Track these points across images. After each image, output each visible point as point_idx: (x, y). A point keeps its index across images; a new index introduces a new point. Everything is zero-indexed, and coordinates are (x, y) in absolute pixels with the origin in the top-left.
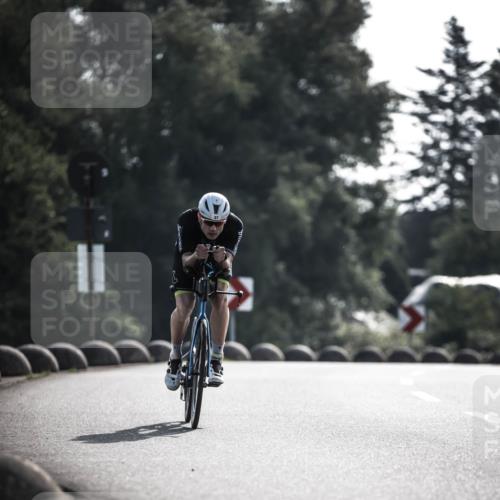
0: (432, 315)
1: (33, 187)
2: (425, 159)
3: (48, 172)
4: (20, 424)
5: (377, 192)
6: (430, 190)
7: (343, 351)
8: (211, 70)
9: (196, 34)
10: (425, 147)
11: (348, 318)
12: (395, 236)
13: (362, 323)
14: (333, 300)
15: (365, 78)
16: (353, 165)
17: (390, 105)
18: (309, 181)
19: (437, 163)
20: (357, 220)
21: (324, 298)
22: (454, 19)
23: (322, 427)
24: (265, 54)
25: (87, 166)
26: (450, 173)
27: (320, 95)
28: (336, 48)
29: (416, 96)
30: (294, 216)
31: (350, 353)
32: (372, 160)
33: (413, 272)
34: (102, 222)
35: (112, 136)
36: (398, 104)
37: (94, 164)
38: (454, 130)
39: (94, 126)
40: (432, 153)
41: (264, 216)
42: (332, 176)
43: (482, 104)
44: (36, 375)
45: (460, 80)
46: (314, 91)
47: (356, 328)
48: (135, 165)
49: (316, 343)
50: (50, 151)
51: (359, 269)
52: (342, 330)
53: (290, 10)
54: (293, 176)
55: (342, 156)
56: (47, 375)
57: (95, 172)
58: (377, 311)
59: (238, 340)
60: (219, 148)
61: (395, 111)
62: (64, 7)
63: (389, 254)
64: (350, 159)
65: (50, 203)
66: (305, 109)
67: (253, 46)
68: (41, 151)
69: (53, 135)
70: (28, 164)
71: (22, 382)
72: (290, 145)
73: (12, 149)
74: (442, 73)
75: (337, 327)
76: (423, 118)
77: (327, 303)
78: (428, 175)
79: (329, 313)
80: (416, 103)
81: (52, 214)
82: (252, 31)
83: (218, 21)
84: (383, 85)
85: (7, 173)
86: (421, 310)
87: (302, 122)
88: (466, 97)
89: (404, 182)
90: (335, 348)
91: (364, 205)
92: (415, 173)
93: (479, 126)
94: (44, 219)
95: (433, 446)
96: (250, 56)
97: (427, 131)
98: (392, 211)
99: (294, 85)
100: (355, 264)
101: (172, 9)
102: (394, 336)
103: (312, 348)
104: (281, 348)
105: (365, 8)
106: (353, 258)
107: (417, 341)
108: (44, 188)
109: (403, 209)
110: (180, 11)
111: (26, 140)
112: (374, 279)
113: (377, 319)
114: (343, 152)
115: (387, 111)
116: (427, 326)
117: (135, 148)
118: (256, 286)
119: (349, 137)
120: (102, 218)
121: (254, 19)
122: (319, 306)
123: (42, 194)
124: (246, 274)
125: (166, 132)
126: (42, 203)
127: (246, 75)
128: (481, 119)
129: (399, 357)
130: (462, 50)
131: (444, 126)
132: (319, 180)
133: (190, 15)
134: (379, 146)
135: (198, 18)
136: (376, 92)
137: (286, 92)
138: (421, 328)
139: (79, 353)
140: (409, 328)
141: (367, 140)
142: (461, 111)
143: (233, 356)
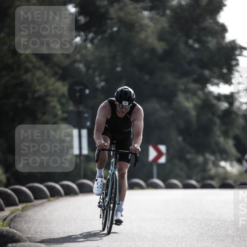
1: (49, 99)
3: (57, 90)
4: (44, 226)
5: (230, 98)
7: (213, 183)
8: (142, 36)
9: (134, 17)
11: (216, 165)
12: (241, 121)
13: (224, 168)
14: (208, 156)
15: (224, 38)
16: (217, 84)
17: (237, 52)
18: (194, 94)
20: (220, 113)
21: (203, 154)
23: (203, 226)
24: (171, 27)
25: (78, 88)
28: (208, 22)
30: (186, 112)
31: (217, 183)
32: (228, 81)
34: (86, 118)
35: (91, 71)
36: (242, 52)
37: (81, 87)
39: (81, 66)
41: (171, 112)
42: (206, 91)
44: (52, 199)
46: (197, 46)
47: (220, 170)
48: (103, 87)
49: (199, 178)
50: (58, 80)
51: (222, 140)
53: (183, 3)
54: (186, 91)
55: (212, 79)
56: (58, 198)
57: (82, 92)
58: (231, 161)
59: (158, 178)
60: (147, 77)
61: (240, 55)
62: (65, 4)
63: (237, 131)
64: (216, 81)
65: (58, 107)
66: (192, 55)
67: (164, 22)
68: (53, 80)
69: (60, 71)
70: (47, 87)
71: (45, 203)
72: (184, 74)
73: (38, 79)
75: (210, 170)
77: (205, 157)
79: (206, 162)
81: (59, 113)
82: (164, 15)
83: (146, 10)
84: (234, 41)
85: (35, 92)
87: (190, 63)
90: (209, 182)
91: (225, 105)
94: (56, 116)
96: (163, 28)
99: (186, 43)
100: (219, 137)
101: (121, 4)
103: (197, 181)
104: (181, 182)
105: (224, 1)
106: (218, 133)
108: (55, 99)
110: (126, 5)
111: (46, 74)
112: (229, 145)
113: (232, 166)
114: (212, 77)
115: (235, 55)
117: (103, 77)
118: (168, 150)
119: (216, 70)
120: (86, 115)
121: (165, 8)
122: (200, 159)
123: (54, 103)
124: (162, 143)
125: (119, 69)
126: (54, 107)
127: (161, 38)
132: (200, 93)
133: (131, 7)
134: (231, 73)
135: (135, 8)
136: (230, 46)
137: (182, 46)
139: (74, 186)
141: (225, 71)
143: (155, 186)
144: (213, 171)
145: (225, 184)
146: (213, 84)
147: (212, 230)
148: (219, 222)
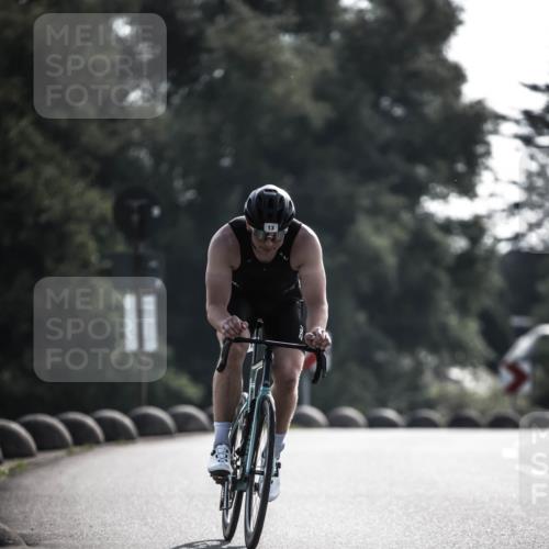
0: (540, 373)
1: (72, 227)
2: (530, 188)
3: (89, 208)
4: (59, 509)
5: (474, 228)
6: (535, 226)
7: (434, 415)
8: (279, 88)
9: (261, 47)
10: (530, 175)
11: (441, 375)
12: (496, 279)
13: (457, 382)
14: (423, 355)
15: (458, 94)
16: (444, 197)
17: (488, 126)
18: (393, 217)
20: (449, 261)
21: (412, 353)
23: (411, 510)
24: (342, 68)
25: (135, 204)
28: (423, 61)
29: (520, 116)
30: (376, 258)
31: (443, 416)
32: (468, 190)
33: (517, 321)
34: (153, 269)
35: (164, 168)
36: (497, 125)
37: (143, 201)
39: (144, 156)
40: (539, 182)
41: (341, 259)
42: (419, 211)
44: (77, 449)
46: (398, 111)
47: (451, 388)
48: (191, 203)
49: (403, 405)
50: (92, 185)
51: (453, 320)
53: (370, 17)
54: (375, 211)
56: (91, 448)
57: (145, 211)
58: (474, 366)
59: (313, 404)
61: (495, 132)
63: (487, 301)
64: (439, 189)
65: (92, 245)
66: (387, 132)
67: (326, 60)
68: (80, 186)
69: (96, 167)
70: (66, 200)
71: (62, 458)
72: (371, 174)
73: (48, 183)
74: (548, 89)
75: (426, 387)
76: (527, 141)
77: (416, 359)
78: (533, 206)
79: (418, 369)
80: (517, 122)
81: (94, 258)
82: (326, 42)
83: (286, 29)
84: (479, 104)
85: (40, 211)
86: (526, 367)
87: (385, 149)
89: (505, 214)
90: (426, 413)
91: (459, 244)
92: (517, 206)
94: (86, 264)
95: (541, 533)
96: (324, 72)
97: (532, 157)
98: (492, 250)
99: (376, 105)
100: (447, 312)
101: (232, 18)
102: (495, 397)
103: (400, 411)
104: (363, 412)
105: (457, 13)
106: (445, 304)
107: (522, 402)
108: (85, 228)
109: (504, 248)
110: (242, 21)
111: (64, 172)
112: (470, 331)
113: (476, 378)
114: (433, 181)
115: (483, 133)
116: (535, 385)
117: (192, 180)
119: (442, 165)
120: (153, 264)
121: (329, 28)
122: (406, 362)
123: (83, 236)
125: (226, 162)
126: (83, 246)
127: (320, 93)
129: (501, 422)
132: (406, 217)
133: (253, 23)
134: (475, 173)
135: (263, 27)
136: (471, 112)
137: (366, 112)
138: (526, 388)
139: (127, 421)
140: (513, 389)
141: (461, 167)
143: (306, 423)
144: (434, 389)
145: (461, 418)
146: (435, 196)
148: (447, 503)
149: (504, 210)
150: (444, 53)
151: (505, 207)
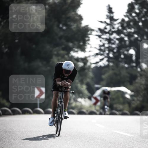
2: (100, 50)
5: (85, 60)
6: (102, 60)
7: (74, 111)
10: (100, 46)
11: (76, 101)
12: (91, 74)
13: (80, 102)
15: (81, 23)
16: (77, 52)
17: (89, 32)
18: (63, 57)
19: (104, 51)
22: (109, 5)
24: (49, 15)
26: (108, 54)
27: (66, 29)
28: (72, 14)
29: (97, 30)
31: (76, 112)
32: (83, 49)
33: (97, 86)
36: (91, 32)
38: (109, 40)
40: (102, 48)
41: (49, 68)
42: (70, 55)
43: (118, 32)
45: (111, 24)
46: (64, 28)
47: (78, 104)
48: (7, 51)
51: (79, 85)
52: (74, 104)
53: (57, 2)
58: (85, 98)
59: (40, 108)
60: (34, 46)
61: (90, 34)
63: (88, 80)
64: (76, 50)
66: (62, 33)
72: (57, 45)
74: (105, 22)
75: (72, 104)
76: (100, 36)
78: (101, 55)
80: (97, 32)
84: (87, 26)
86: (99, 98)
87: (61, 38)
88: (113, 30)
89: (93, 57)
90: (71, 110)
91: (81, 64)
92: (97, 54)
93: (117, 39)
97: (101, 41)
98: (90, 66)
99: (58, 26)
100: (78, 83)
102: (90, 106)
105: (80, 1)
106: (77, 81)
107: (98, 108)
109: (93, 66)
112: (84, 88)
114: (74, 47)
115: (88, 34)
116: (101, 103)
117: (7, 46)
118: (46, 90)
119: (76, 43)
121: (46, 4)
125: (17, 41)
128: (118, 37)
129: (92, 113)
130: (112, 15)
131: (106, 39)
132: (66, 56)
134: (85, 45)
136: (84, 29)
137: (55, 28)
138: (99, 104)
140: (95, 104)
141: (81, 43)
142: (112, 34)
143: (39, 113)
146: (75, 52)
147: (72, 138)
149: (93, 56)
150: (77, 12)
151: (93, 55)
